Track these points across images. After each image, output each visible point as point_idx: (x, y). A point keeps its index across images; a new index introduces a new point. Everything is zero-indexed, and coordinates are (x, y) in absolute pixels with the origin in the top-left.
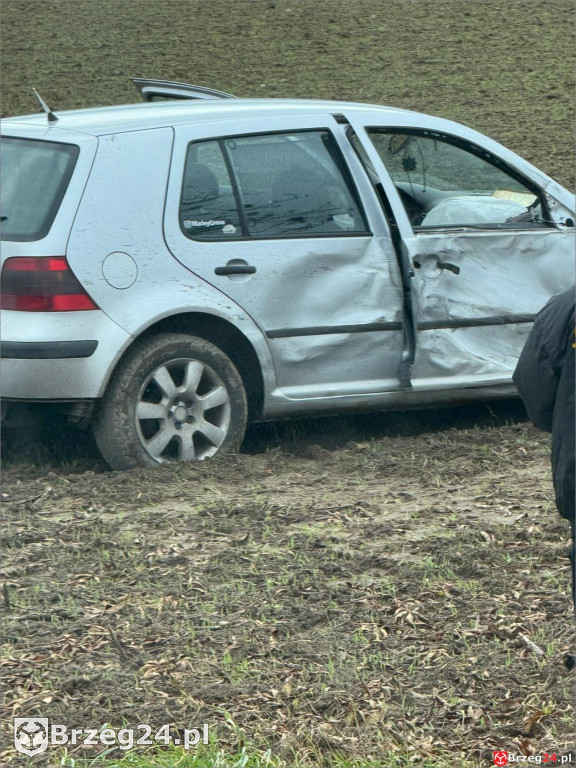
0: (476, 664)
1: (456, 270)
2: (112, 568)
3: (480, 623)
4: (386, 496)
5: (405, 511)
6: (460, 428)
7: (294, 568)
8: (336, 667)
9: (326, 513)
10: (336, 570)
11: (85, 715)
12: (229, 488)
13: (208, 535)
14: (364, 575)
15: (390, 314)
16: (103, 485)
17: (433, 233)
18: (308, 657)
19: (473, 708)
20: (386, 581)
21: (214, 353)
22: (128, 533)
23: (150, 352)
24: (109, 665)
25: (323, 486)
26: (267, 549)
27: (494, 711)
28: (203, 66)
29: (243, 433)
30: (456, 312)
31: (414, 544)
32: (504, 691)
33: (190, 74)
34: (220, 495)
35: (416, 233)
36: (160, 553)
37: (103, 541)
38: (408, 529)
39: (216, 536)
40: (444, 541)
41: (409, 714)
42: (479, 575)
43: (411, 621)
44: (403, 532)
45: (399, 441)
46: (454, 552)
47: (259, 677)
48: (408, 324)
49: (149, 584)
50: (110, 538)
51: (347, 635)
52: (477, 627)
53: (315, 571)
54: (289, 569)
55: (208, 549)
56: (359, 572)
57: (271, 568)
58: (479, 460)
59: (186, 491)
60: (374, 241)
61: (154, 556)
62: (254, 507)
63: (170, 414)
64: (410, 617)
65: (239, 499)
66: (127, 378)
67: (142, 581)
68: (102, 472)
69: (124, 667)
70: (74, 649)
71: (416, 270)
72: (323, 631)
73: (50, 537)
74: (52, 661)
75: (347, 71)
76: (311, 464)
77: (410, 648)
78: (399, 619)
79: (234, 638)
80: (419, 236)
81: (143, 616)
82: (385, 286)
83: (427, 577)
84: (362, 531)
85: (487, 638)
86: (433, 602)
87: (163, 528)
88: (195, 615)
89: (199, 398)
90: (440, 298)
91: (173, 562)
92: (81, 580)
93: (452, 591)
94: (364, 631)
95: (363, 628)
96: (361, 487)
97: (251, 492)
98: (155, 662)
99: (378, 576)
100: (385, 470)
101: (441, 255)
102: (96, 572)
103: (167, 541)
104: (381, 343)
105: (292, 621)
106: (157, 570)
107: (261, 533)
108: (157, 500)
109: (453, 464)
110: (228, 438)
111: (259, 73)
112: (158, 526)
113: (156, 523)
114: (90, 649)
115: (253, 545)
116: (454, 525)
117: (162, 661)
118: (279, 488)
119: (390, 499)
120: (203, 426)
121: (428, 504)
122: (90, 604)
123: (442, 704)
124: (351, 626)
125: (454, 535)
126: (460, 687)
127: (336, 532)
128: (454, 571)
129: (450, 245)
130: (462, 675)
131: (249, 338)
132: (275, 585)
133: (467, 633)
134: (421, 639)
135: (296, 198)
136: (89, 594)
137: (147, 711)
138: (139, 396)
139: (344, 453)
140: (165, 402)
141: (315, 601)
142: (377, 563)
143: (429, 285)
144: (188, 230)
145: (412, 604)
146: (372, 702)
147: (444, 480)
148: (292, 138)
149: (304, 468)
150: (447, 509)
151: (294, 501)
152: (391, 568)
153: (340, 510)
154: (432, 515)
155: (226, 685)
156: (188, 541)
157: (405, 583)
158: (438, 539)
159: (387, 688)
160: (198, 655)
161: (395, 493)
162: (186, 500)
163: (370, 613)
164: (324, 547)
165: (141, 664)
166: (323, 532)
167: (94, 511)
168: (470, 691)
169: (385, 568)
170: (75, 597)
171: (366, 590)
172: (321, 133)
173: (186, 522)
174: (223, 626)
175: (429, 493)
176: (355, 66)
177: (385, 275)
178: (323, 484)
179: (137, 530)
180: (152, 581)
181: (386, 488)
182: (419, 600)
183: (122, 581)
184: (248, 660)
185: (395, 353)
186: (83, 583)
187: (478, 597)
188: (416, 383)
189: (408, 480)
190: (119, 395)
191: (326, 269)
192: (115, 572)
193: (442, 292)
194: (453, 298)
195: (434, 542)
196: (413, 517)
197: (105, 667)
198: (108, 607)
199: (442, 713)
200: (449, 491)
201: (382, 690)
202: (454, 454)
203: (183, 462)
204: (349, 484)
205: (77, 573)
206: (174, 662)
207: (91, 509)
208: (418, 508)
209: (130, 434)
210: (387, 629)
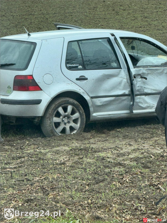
0: (145, 194)
1: (146, 79)
2: (43, 166)
3: (148, 182)
4: (124, 145)
5: (129, 149)
6: (148, 125)
7: (96, 166)
8: (105, 195)
9: (107, 150)
10: (108, 166)
11: (31, 209)
12: (79, 142)
13: (72, 156)
14: (116, 168)
15: (127, 92)
16: (43, 141)
17: (139, 68)
18: (97, 192)
19: (143, 207)
20: (122, 169)
21: (75, 103)
22: (49, 156)
23: (57, 102)
24: (40, 194)
25: (106, 142)
26: (89, 160)
27: (149, 208)
28: (83, 19)
29: (84, 126)
30: (146, 91)
31: (131, 159)
32: (152, 202)
33: (79, 21)
34: (77, 144)
35: (134, 68)
36: (57, 161)
37: (41, 158)
38: (130, 154)
39: (74, 156)
40: (140, 158)
41: (124, 209)
42: (149, 168)
43: (128, 181)
44: (128, 155)
45: (130, 128)
46: (142, 161)
47: (82, 198)
48: (132, 94)
49: (53, 171)
50: (44, 157)
51: (109, 185)
52: (147, 183)
53: (102, 167)
54: (94, 166)
55: (72, 160)
56: (114, 167)
57: (89, 166)
58: (152, 134)
59: (67, 143)
60: (122, 70)
61: (56, 162)
62: (86, 148)
63: (63, 121)
64: (127, 180)
65: (82, 145)
66: (50, 111)
67: (52, 170)
68: (43, 138)
69: (44, 195)
70: (30, 190)
71: (134, 79)
72: (102, 184)
73: (26, 157)
74: (23, 193)
75: (124, 20)
76: (104, 135)
77: (127, 189)
78: (124, 181)
79: (76, 186)
80: (135, 69)
81: (51, 180)
82: (125, 83)
83: (134, 168)
84: (116, 155)
85: (149, 186)
86: (135, 176)
87: (59, 154)
88: (66, 180)
89: (71, 116)
90: (141, 87)
91: (61, 164)
92: (34, 169)
93: (141, 172)
94: (114, 184)
95: (114, 183)
96: (117, 142)
97: (86, 144)
98: (53, 193)
99: (120, 168)
100: (125, 137)
101: (142, 74)
102: (39, 167)
103: (60, 158)
104: (124, 100)
105: (94, 181)
106: (56, 166)
107: (87, 156)
108: (58, 146)
109: (145, 135)
110: (80, 128)
111: (99, 21)
112: (58, 153)
113: (57, 152)
114: (34, 190)
115: (85, 159)
116: (143, 153)
117: (55, 193)
118: (94, 142)
119: (126, 145)
120: (72, 124)
121: (136, 147)
122: (36, 176)
123: (134, 206)
124: (110, 183)
125: (143, 156)
126: (140, 201)
127: (109, 155)
128: (142, 166)
129: (144, 71)
130: (140, 197)
131: (86, 98)
132: (90, 171)
133: (143, 185)
134: (130, 187)
135: (103, 58)
136: (36, 173)
137: (48, 208)
138: (54, 116)
139: (113, 132)
140: (61, 117)
141: (101, 175)
142: (120, 164)
143: (138, 83)
144: (68, 67)
145: (129, 176)
146: (114, 205)
147: (142, 140)
148: (100, 40)
149: (101, 136)
150: (142, 148)
151: (98, 146)
152: (123, 165)
153: (111, 149)
154: (137, 150)
155: (72, 200)
156: (66, 158)
157: (127, 170)
158: (138, 157)
159: (118, 201)
160: (65, 191)
161: (127, 144)
162: (66, 146)
163: (116, 179)
164: (105, 159)
165: (48, 194)
166: (105, 155)
167: (40, 149)
168: (143, 202)
169: (122, 166)
170: (32, 174)
171: (116, 172)
172: (107, 39)
173: (66, 152)
174: (73, 183)
175: (137, 144)
176: (126, 19)
177: (125, 80)
178: (107, 141)
179: (52, 155)
180: (54, 169)
181: (125, 142)
182: (131, 175)
183: (46, 169)
184: (80, 193)
185: (129, 103)
186: (34, 170)
187: (148, 174)
188: (134, 112)
189: (131, 140)
190: (48, 115)
191: (108, 78)
192: (44, 167)
193: (142, 85)
194: (145, 87)
195: (137, 158)
196: (132, 151)
197: (38, 195)
198: (41, 177)
199: (134, 208)
200: (143, 143)
201: (117, 202)
202: (145, 132)
203: (66, 135)
204: (114, 141)
205: (33, 167)
206: (58, 193)
207: (39, 148)
208: (133, 148)
209: (51, 127)
210: (121, 184)
